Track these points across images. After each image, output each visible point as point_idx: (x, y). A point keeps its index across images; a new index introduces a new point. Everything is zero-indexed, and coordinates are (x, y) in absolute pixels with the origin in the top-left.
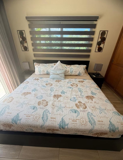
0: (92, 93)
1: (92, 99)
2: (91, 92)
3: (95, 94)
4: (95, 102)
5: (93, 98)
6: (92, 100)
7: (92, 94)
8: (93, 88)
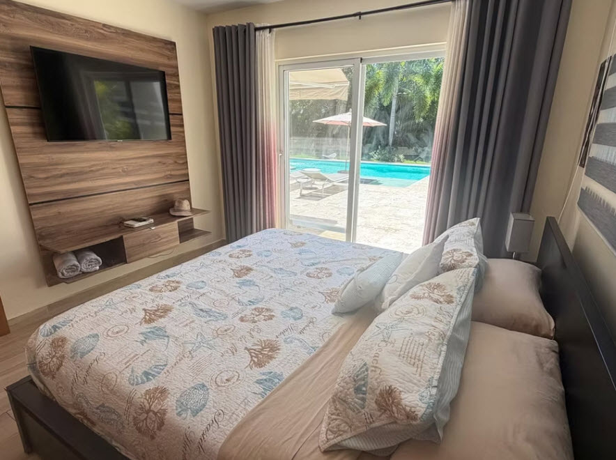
0: (161, 333)
1: (146, 313)
2: (169, 332)
3: (146, 337)
4: (133, 310)
5: (147, 318)
6: (144, 310)
7: (160, 329)
8: (172, 361)
